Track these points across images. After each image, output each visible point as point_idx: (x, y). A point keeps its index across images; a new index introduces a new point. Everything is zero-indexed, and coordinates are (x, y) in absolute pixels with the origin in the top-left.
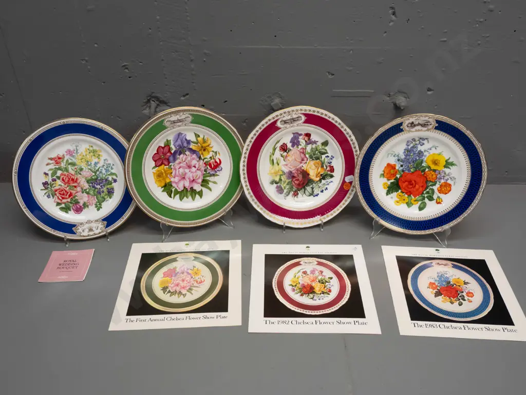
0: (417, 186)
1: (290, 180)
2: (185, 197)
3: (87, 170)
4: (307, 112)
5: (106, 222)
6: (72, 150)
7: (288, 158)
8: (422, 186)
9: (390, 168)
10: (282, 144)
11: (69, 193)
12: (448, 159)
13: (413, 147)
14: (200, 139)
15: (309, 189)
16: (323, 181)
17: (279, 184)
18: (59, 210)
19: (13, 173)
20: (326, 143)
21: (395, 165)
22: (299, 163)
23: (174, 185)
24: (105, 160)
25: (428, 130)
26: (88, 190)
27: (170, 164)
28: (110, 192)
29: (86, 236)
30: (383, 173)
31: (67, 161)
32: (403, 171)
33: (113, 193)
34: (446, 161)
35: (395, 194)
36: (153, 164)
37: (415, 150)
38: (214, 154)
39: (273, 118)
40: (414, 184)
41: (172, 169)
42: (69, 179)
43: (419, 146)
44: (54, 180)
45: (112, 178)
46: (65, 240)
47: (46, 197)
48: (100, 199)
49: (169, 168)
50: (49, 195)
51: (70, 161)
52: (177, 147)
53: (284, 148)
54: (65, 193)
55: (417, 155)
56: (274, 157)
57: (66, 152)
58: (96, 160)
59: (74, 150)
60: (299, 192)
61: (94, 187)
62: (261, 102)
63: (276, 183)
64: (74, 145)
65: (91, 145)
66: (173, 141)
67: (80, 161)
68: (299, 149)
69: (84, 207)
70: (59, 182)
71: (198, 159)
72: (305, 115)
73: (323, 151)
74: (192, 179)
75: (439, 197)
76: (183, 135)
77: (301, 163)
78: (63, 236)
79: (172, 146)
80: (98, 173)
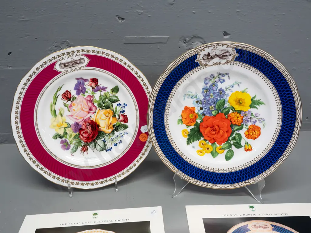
0: (221, 132)
1: (77, 133)
4: (91, 53)
7: (74, 108)
8: (227, 132)
9: (188, 112)
10: (65, 92)
12: (254, 97)
13: (212, 85)
15: (100, 142)
16: (116, 133)
17: (64, 139)
20: (116, 90)
21: (193, 108)
22: (86, 113)
25: (228, 62)
30: (181, 118)
32: (204, 115)
34: (252, 100)
35: (197, 143)
37: (215, 89)
39: (50, 60)
40: (218, 130)
43: (219, 83)
53: (67, 96)
55: (218, 95)
56: (56, 107)
60: (88, 146)
63: (61, 137)
68: (85, 97)
72: (88, 56)
73: (114, 98)
75: (247, 143)
77: (89, 113)
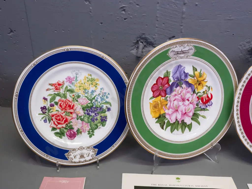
2: (176, 130)
3: (84, 98)
5: (97, 150)
6: (72, 77)
11: (65, 119)
14: (197, 73)
18: (54, 135)
19: (14, 96)
23: (167, 117)
24: (101, 89)
26: (82, 117)
27: (167, 96)
28: (104, 120)
29: (78, 163)
31: (67, 87)
33: (106, 121)
36: (151, 94)
38: (207, 88)
41: (167, 100)
42: (66, 105)
44: (52, 105)
45: (107, 107)
46: (57, 165)
47: (43, 120)
48: (93, 126)
49: (165, 100)
50: (46, 120)
51: (69, 88)
52: (176, 79)
54: (61, 119)
57: (66, 79)
58: (93, 88)
59: (74, 78)
61: (88, 114)
62: (239, 47)
64: (74, 73)
65: (90, 73)
66: (172, 72)
67: (78, 88)
69: (78, 134)
70: (56, 108)
71: (192, 93)
74: (184, 112)
76: (182, 68)
78: (56, 162)
79: (171, 78)
80: (94, 101)
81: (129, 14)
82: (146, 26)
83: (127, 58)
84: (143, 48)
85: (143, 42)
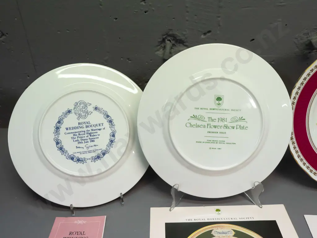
46: (71, 209)
62: (294, 40)
81: (150, 5)
82: (173, 19)
83: (151, 61)
84: (171, 48)
85: (171, 40)
